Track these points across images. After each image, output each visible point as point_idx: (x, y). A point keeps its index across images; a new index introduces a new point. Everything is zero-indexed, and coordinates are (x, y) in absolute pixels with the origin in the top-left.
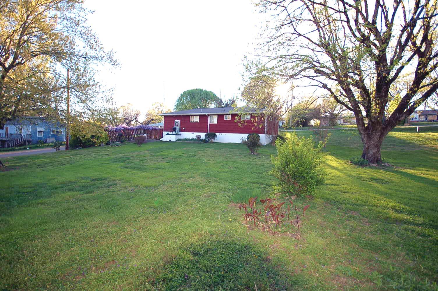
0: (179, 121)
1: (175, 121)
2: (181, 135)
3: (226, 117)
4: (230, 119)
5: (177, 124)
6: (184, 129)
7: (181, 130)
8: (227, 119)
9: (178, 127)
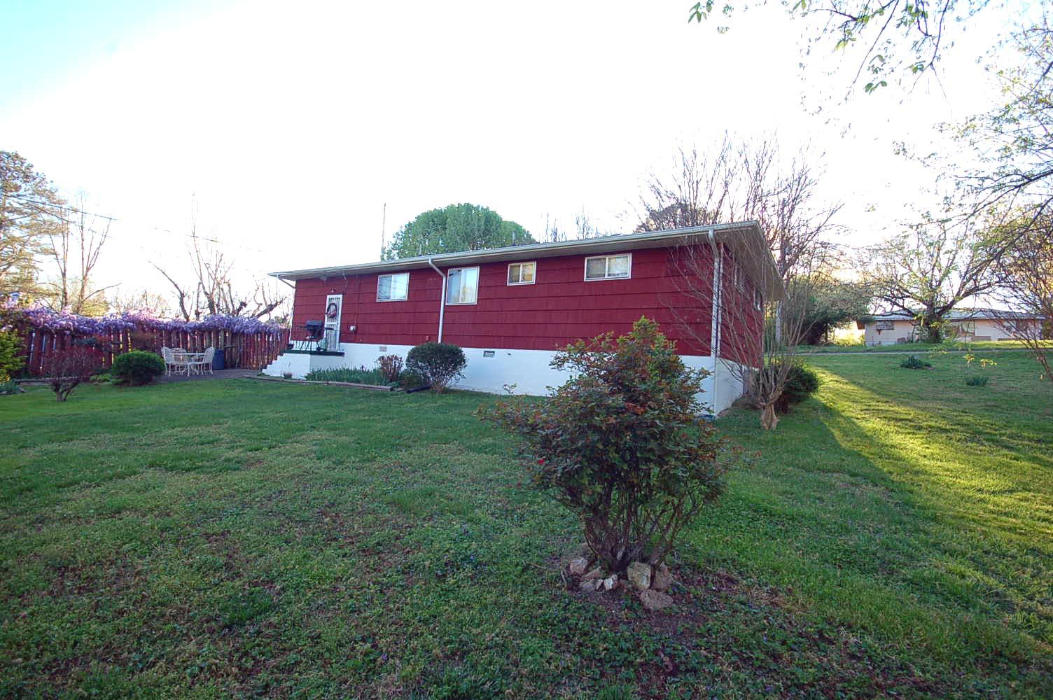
0: (341, 296)
1: (328, 297)
2: (341, 354)
3: (515, 273)
4: (533, 281)
5: (333, 308)
6: (352, 328)
7: (346, 337)
8: (521, 283)
9: (336, 324)
